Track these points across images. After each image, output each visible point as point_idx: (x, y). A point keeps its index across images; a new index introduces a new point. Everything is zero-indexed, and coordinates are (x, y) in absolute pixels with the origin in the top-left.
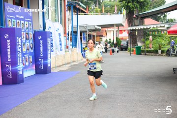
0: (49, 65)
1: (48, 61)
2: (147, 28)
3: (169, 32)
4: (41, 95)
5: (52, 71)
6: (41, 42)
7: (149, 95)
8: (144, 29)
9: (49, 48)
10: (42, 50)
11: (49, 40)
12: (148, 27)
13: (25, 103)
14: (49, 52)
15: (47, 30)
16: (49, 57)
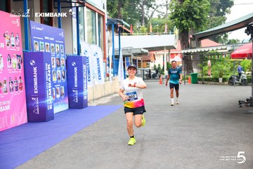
0: (85, 98)
1: (84, 93)
2: (205, 51)
3: (234, 56)
4: (76, 135)
5: (88, 105)
6: (76, 69)
7: (211, 135)
8: (201, 52)
9: (85, 76)
10: (76, 79)
11: (84, 67)
12: (207, 50)
13: (55, 147)
14: (85, 81)
15: (82, 54)
16: (85, 87)
